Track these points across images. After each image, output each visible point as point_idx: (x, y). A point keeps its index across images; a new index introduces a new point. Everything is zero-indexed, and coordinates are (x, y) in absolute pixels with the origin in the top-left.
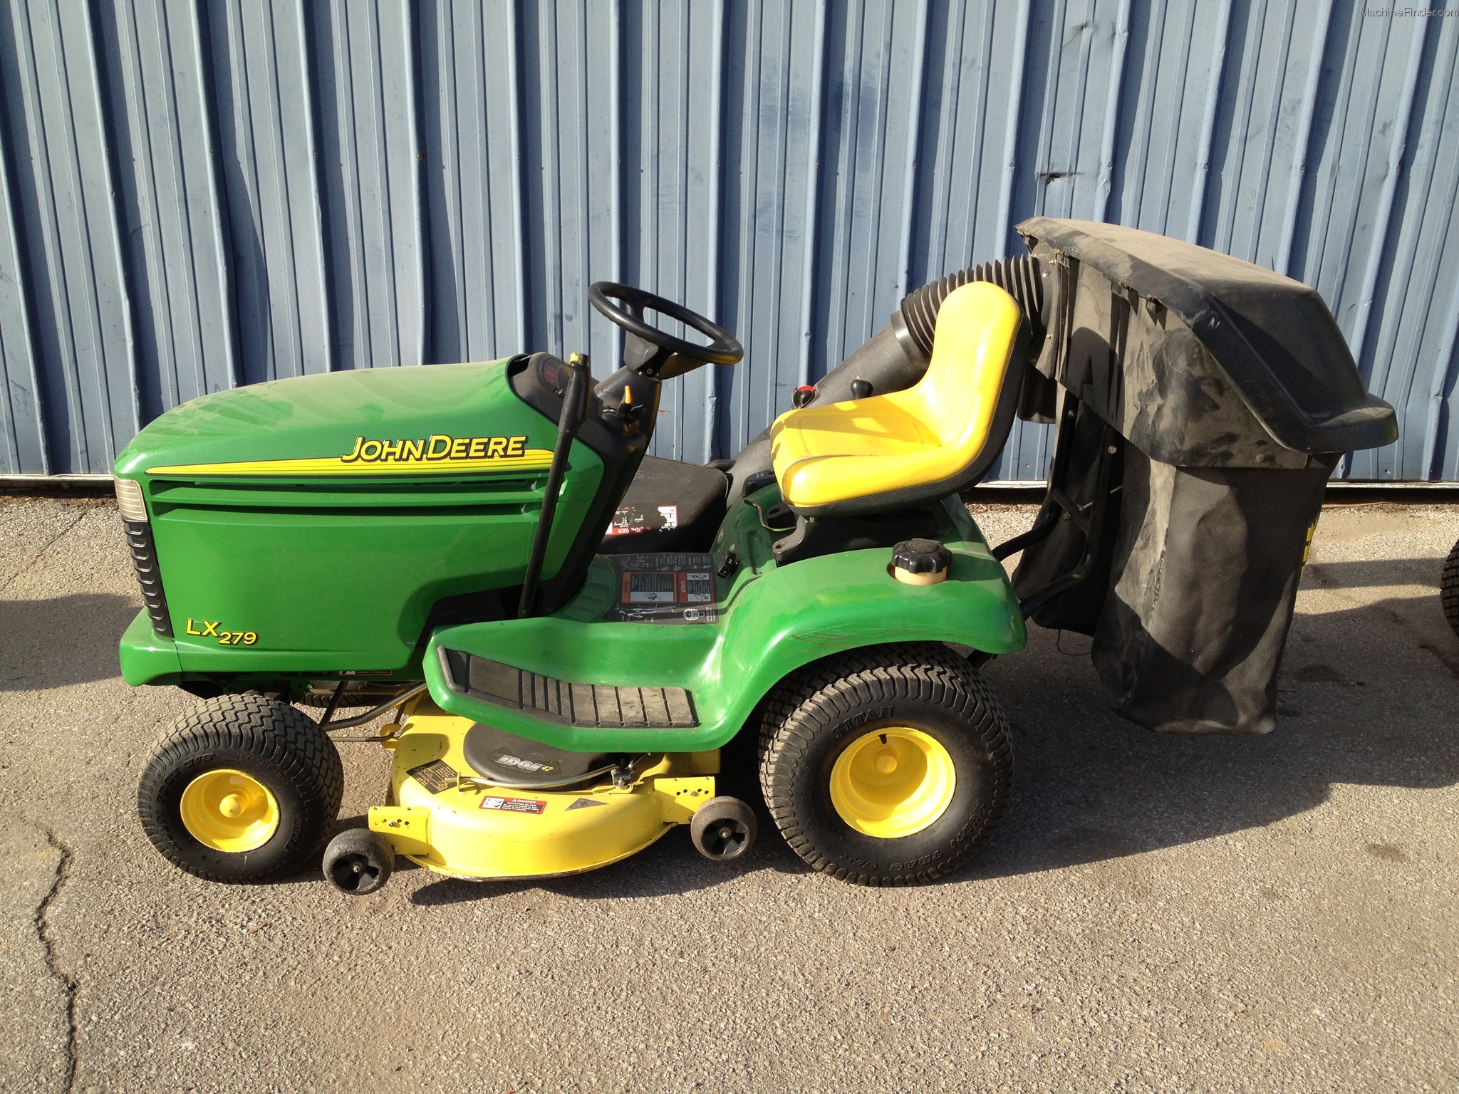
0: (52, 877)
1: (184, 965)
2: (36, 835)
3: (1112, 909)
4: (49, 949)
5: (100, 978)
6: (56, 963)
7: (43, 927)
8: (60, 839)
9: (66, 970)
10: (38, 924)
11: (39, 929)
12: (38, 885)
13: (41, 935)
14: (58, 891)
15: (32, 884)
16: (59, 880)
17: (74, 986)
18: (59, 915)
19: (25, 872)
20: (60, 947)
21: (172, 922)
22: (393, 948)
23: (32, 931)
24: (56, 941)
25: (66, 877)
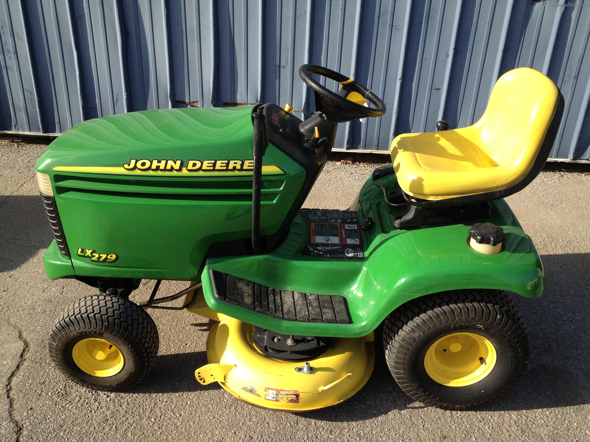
0: (18, 359)
1: (76, 419)
2: (13, 333)
3: (563, 419)
4: (11, 405)
5: (34, 424)
6: (13, 413)
7: (10, 390)
8: (24, 336)
9: (17, 418)
10: (7, 388)
11: (8, 391)
12: (10, 364)
13: (8, 394)
14: (20, 368)
15: (8, 363)
16: (21, 361)
17: (21, 429)
18: (19, 383)
19: (5, 355)
20: (17, 403)
21: (73, 391)
22: (182, 416)
23: (4, 392)
24: (15, 399)
25: (24, 360)
